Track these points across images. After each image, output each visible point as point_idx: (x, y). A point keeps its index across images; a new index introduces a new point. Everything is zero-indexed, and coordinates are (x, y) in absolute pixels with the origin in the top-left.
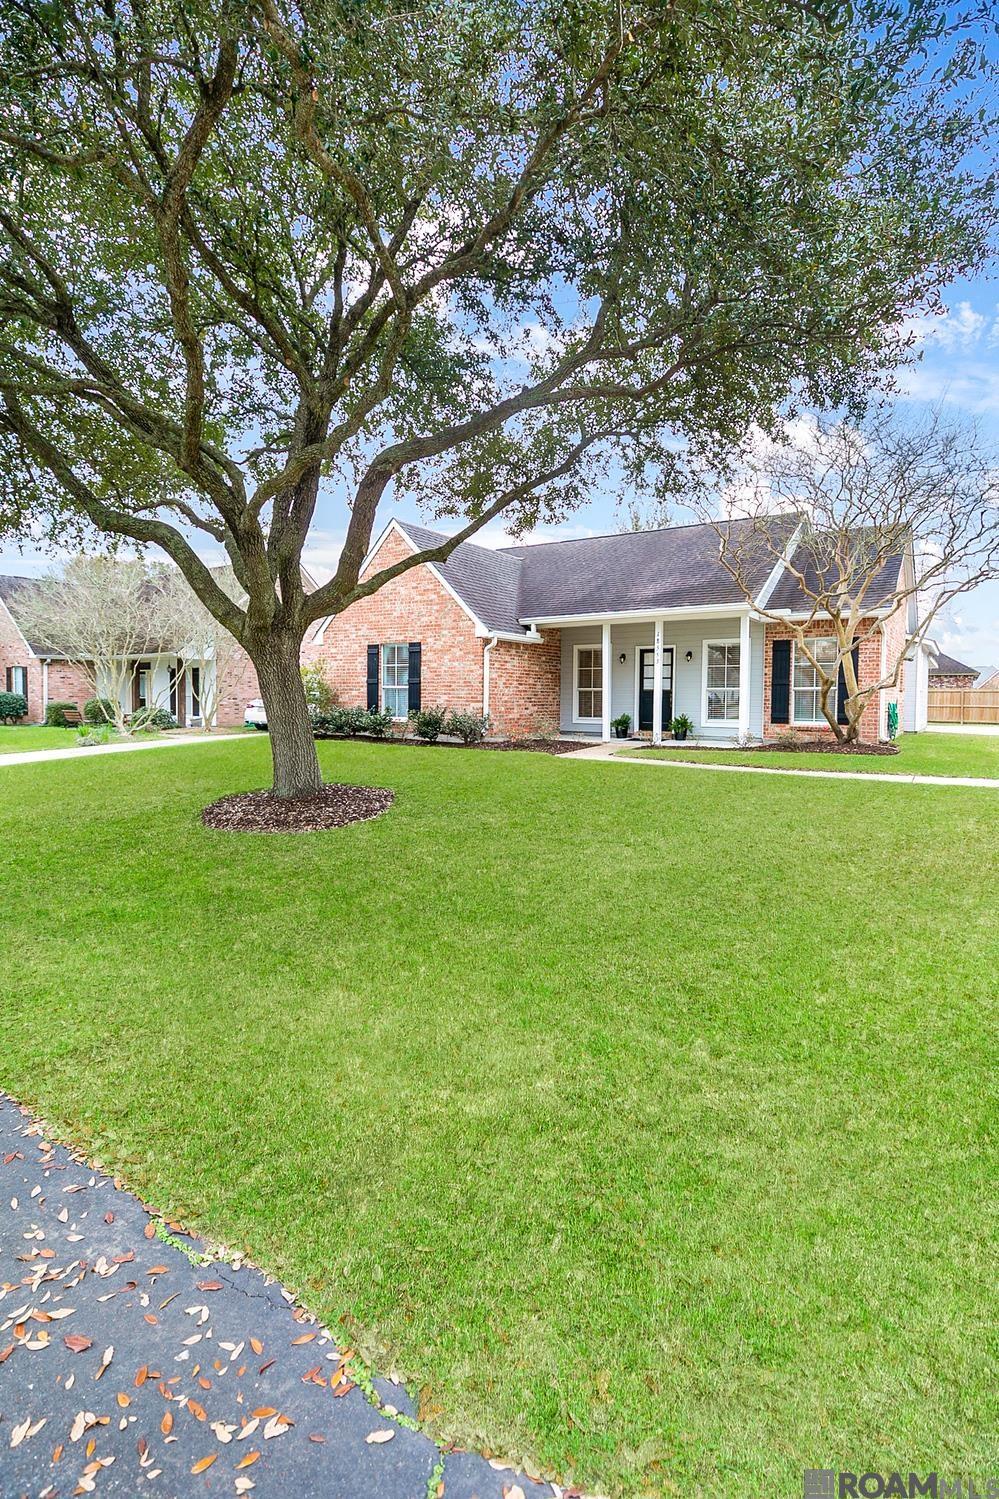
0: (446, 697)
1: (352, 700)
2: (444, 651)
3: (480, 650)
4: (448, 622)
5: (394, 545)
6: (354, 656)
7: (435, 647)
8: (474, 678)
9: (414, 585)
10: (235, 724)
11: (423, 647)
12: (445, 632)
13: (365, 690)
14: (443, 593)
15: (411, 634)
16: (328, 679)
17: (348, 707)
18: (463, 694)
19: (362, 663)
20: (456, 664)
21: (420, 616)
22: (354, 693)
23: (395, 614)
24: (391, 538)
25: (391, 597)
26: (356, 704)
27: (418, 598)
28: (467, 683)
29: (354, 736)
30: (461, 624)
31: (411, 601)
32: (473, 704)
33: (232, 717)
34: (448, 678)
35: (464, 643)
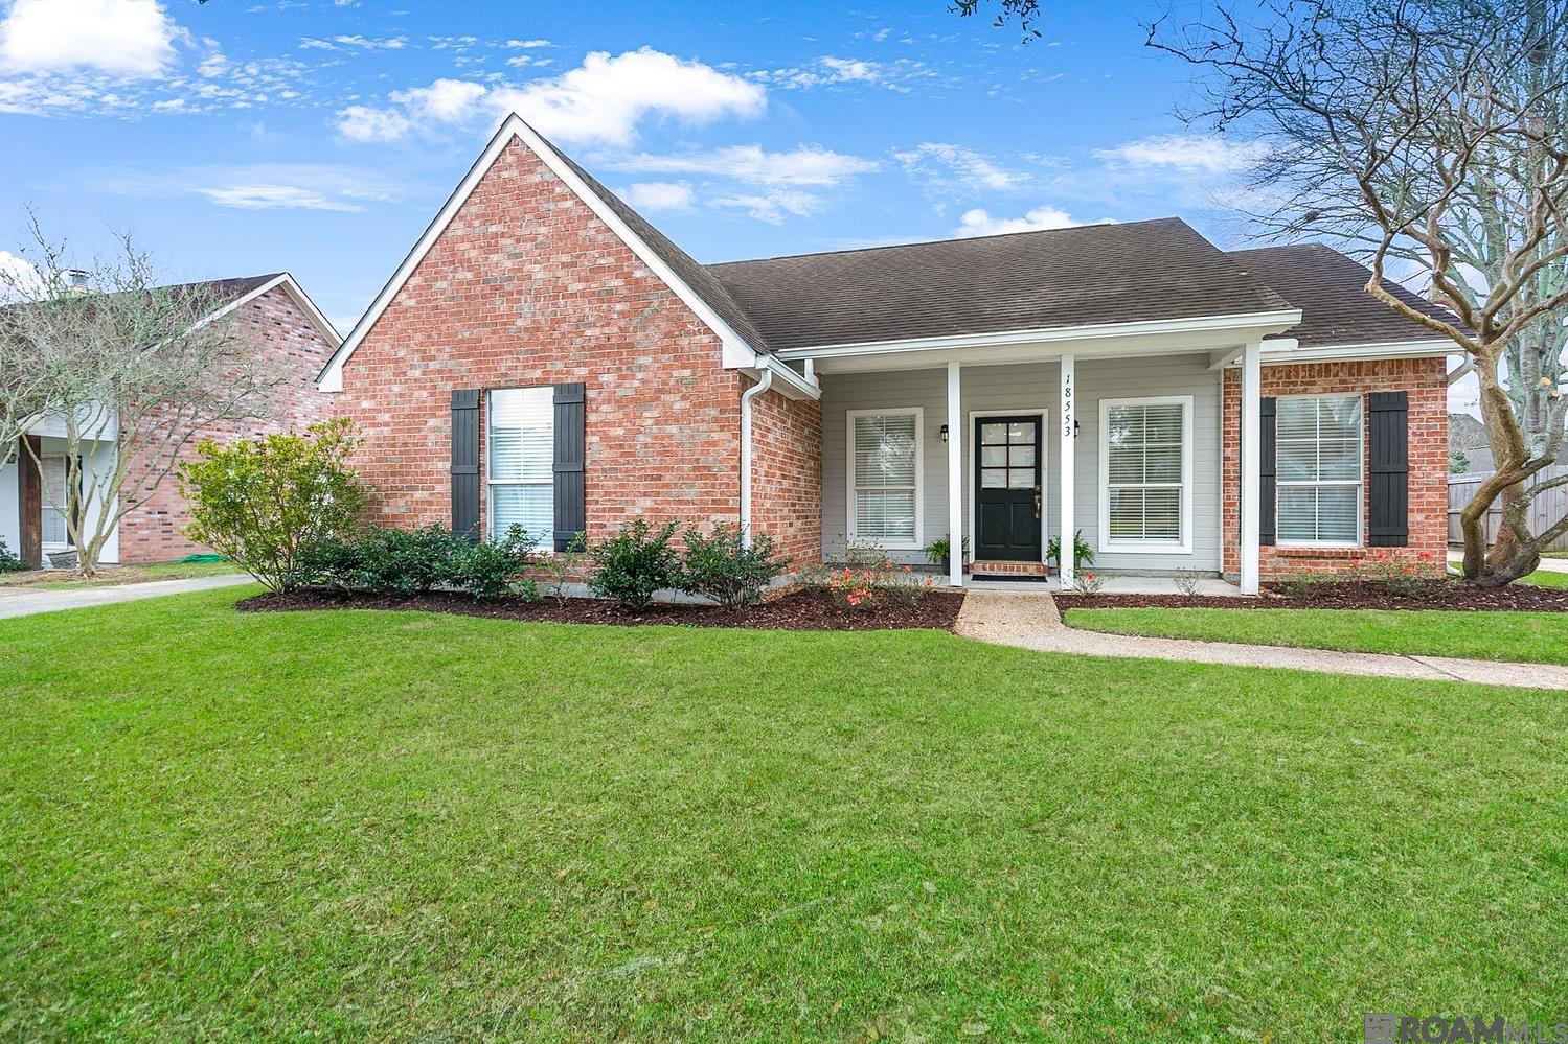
0: (648, 502)
1: (418, 508)
2: (640, 401)
3: (733, 397)
4: (653, 336)
5: (515, 173)
6: (415, 418)
7: (620, 392)
8: (715, 458)
9: (565, 258)
10: (164, 559)
11: (591, 394)
12: (646, 360)
13: (445, 488)
14: (638, 274)
15: (559, 366)
16: (356, 464)
17: (407, 527)
18: (691, 494)
19: (437, 430)
20: (673, 429)
21: (582, 323)
22: (418, 495)
23: (519, 323)
24: (510, 158)
25: (508, 287)
26: (425, 521)
27: (578, 287)
28: (703, 472)
29: (426, 594)
30: (684, 341)
31: (559, 292)
32: (716, 517)
33: (156, 545)
34: (654, 462)
35: (693, 383)
